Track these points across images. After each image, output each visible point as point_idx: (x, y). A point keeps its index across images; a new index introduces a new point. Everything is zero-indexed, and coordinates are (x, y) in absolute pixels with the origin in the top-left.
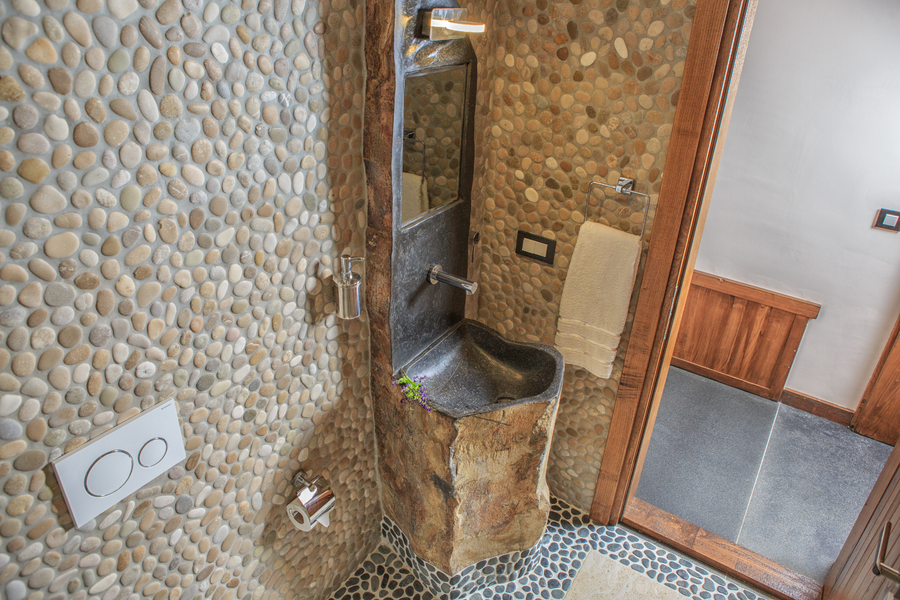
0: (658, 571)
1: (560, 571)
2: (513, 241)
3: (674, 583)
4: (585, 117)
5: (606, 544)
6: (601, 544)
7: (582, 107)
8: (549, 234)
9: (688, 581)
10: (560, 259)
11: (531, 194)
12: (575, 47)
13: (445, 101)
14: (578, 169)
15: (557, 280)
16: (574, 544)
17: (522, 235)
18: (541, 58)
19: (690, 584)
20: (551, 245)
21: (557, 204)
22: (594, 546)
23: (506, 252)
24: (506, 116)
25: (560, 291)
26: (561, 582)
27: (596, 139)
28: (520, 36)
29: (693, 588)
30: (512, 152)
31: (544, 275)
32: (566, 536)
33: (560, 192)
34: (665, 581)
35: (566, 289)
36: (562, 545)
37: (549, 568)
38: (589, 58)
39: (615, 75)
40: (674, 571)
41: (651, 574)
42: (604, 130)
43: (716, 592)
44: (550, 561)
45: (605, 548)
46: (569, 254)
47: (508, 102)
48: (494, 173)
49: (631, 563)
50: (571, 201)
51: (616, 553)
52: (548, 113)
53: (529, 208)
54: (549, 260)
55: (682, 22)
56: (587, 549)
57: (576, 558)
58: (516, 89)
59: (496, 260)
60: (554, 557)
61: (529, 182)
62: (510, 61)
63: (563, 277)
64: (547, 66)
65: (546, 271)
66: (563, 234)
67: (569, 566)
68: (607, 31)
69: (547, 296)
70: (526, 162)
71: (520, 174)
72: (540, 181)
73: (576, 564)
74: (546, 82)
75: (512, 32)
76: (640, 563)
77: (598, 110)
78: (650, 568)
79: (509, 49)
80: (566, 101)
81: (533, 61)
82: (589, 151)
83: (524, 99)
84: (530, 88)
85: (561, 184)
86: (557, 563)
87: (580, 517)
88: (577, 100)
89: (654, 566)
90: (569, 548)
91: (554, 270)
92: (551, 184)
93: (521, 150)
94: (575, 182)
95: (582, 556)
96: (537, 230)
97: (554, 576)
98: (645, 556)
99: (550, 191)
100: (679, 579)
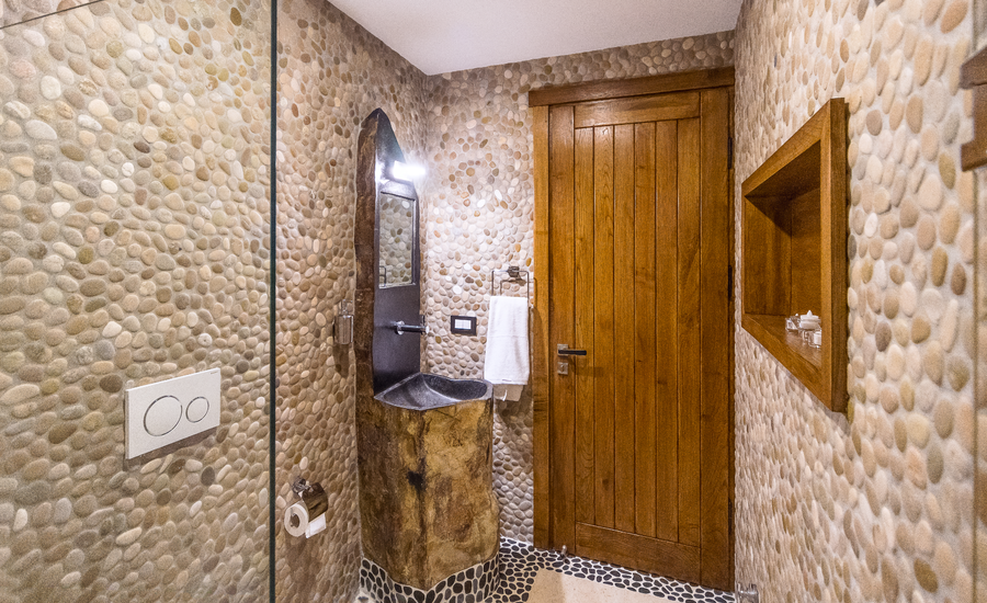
0: (596, 575)
1: (518, 588)
2: (448, 324)
3: (610, 580)
4: (484, 235)
5: (551, 563)
6: (547, 564)
7: (481, 230)
8: (471, 314)
9: (621, 577)
10: (480, 329)
11: (457, 290)
12: (473, 198)
13: (397, 241)
14: (484, 268)
15: (480, 344)
16: (526, 567)
17: (454, 318)
18: (455, 207)
19: (623, 579)
20: (474, 320)
21: (474, 292)
22: (542, 566)
23: (444, 332)
24: (437, 244)
25: (482, 352)
26: (520, 596)
27: (491, 247)
28: (442, 197)
29: (627, 582)
30: (442, 266)
31: (471, 343)
32: (518, 563)
33: (474, 284)
34: (603, 580)
35: (487, 349)
36: (516, 570)
37: (508, 588)
38: (481, 203)
39: (497, 209)
40: (608, 573)
41: (591, 578)
42: (495, 241)
43: (644, 581)
44: (508, 582)
45: (551, 566)
46: (485, 324)
47: (438, 235)
48: (432, 280)
49: (574, 573)
50: (482, 289)
51: (561, 568)
52: (462, 238)
53: (457, 300)
54: (472, 332)
55: (528, 177)
56: (536, 568)
57: (529, 577)
58: (441, 227)
59: (438, 340)
60: (512, 579)
61: (455, 282)
62: (436, 211)
63: (484, 341)
64: (459, 211)
65: (472, 340)
66: (480, 311)
67: (525, 583)
68: (489, 187)
69: (475, 359)
70: (451, 270)
71: (448, 278)
72: (461, 280)
73: (531, 581)
74: (458, 220)
75: (437, 196)
76: (580, 572)
77: (491, 231)
78: (589, 574)
79: (435, 205)
80: (472, 228)
81: (450, 209)
82: (488, 255)
83: (447, 233)
84: (450, 225)
85: (475, 279)
86: (515, 583)
87: (526, 548)
88: (478, 227)
89: (593, 571)
90: (522, 571)
91: (478, 338)
92: (469, 280)
93: (447, 263)
94: (483, 276)
95: (534, 574)
96: (463, 312)
97: (515, 592)
98: (583, 566)
99: (469, 285)
100: (614, 577)
